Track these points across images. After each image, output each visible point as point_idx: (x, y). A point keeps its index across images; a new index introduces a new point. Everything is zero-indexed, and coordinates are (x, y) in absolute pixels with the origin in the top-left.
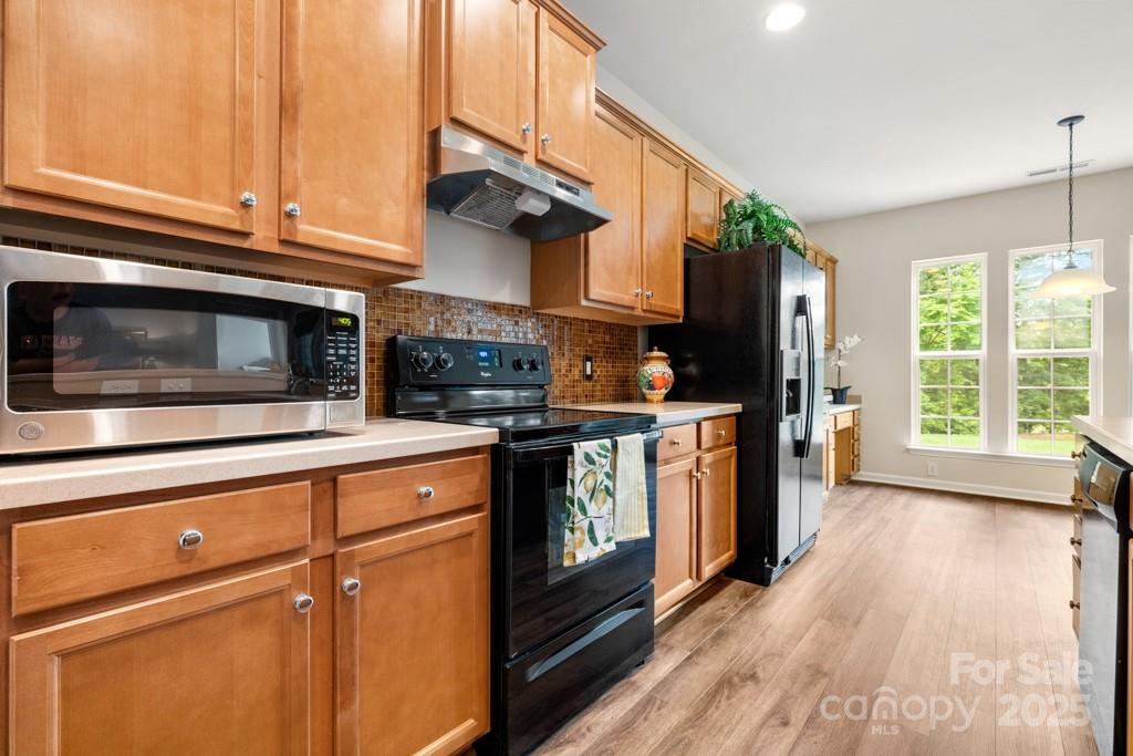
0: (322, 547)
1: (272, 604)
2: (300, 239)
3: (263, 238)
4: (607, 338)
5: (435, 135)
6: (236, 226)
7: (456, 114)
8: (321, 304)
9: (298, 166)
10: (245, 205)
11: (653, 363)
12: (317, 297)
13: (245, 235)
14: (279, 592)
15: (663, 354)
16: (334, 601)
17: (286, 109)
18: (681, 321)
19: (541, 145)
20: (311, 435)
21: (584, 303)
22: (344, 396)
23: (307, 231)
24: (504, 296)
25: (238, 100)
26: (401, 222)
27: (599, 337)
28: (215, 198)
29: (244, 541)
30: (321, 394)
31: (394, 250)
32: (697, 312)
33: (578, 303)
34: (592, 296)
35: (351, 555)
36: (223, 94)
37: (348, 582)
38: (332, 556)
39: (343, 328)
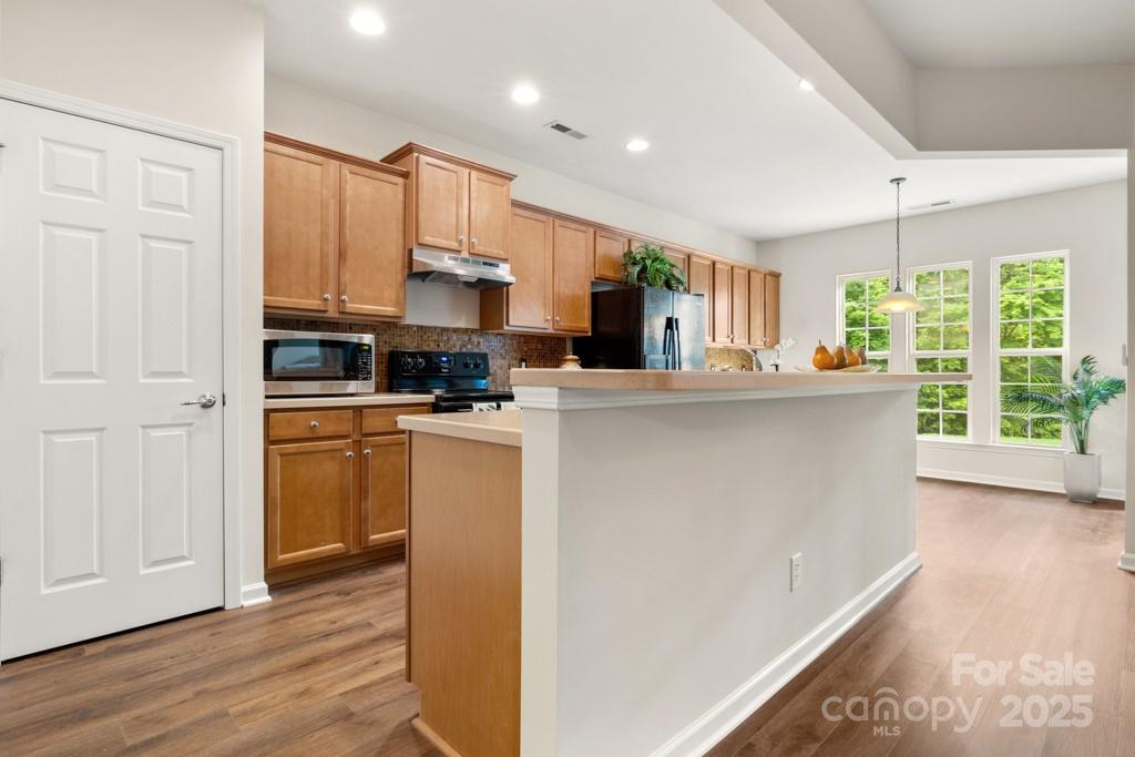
0: (356, 437)
1: (338, 454)
2: (347, 311)
3: (332, 313)
4: (540, 347)
5: (411, 251)
6: (322, 309)
7: (420, 241)
8: (356, 341)
9: (346, 277)
10: (326, 300)
11: (568, 363)
12: (354, 338)
13: (325, 311)
14: (341, 450)
15: (576, 357)
16: (361, 460)
17: (342, 255)
18: (590, 334)
19: (471, 245)
20: (352, 395)
21: (506, 327)
22: (365, 379)
23: (351, 307)
24: (462, 324)
25: (324, 256)
26: (393, 296)
27: (534, 346)
28: (314, 298)
29: (329, 429)
30: (356, 378)
31: (389, 310)
32: (603, 328)
33: (502, 328)
34: (511, 323)
35: (367, 442)
36: (318, 255)
37: (366, 451)
38: (360, 441)
39: (365, 350)
